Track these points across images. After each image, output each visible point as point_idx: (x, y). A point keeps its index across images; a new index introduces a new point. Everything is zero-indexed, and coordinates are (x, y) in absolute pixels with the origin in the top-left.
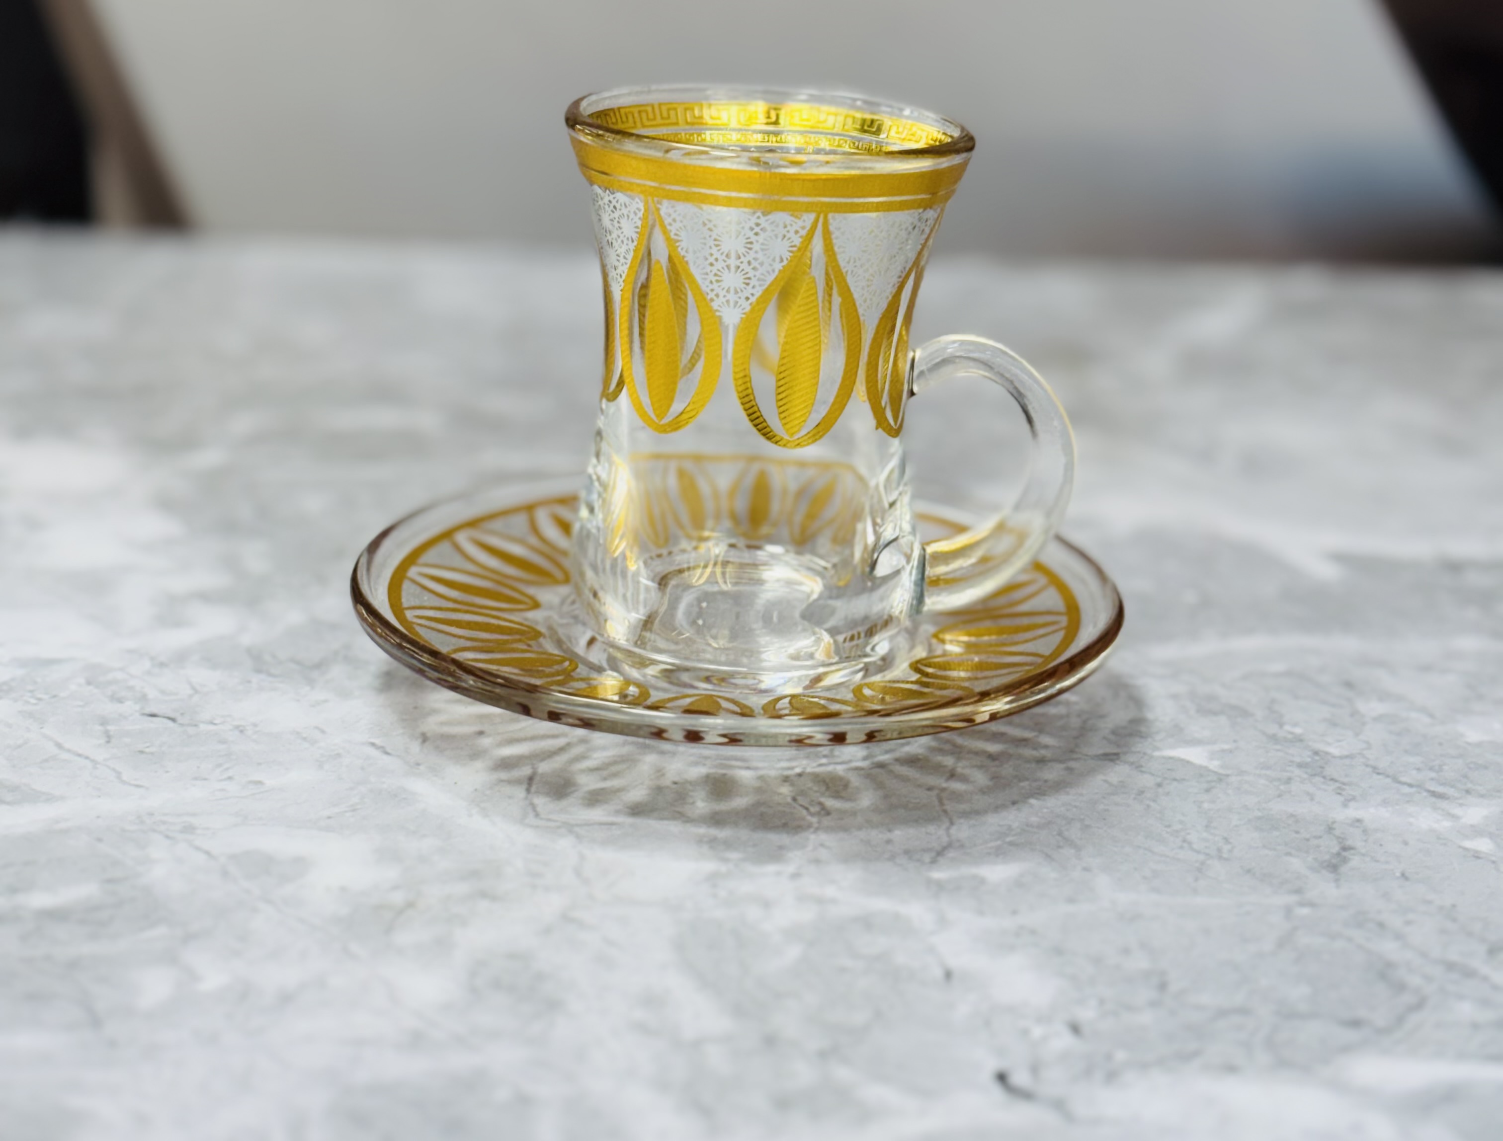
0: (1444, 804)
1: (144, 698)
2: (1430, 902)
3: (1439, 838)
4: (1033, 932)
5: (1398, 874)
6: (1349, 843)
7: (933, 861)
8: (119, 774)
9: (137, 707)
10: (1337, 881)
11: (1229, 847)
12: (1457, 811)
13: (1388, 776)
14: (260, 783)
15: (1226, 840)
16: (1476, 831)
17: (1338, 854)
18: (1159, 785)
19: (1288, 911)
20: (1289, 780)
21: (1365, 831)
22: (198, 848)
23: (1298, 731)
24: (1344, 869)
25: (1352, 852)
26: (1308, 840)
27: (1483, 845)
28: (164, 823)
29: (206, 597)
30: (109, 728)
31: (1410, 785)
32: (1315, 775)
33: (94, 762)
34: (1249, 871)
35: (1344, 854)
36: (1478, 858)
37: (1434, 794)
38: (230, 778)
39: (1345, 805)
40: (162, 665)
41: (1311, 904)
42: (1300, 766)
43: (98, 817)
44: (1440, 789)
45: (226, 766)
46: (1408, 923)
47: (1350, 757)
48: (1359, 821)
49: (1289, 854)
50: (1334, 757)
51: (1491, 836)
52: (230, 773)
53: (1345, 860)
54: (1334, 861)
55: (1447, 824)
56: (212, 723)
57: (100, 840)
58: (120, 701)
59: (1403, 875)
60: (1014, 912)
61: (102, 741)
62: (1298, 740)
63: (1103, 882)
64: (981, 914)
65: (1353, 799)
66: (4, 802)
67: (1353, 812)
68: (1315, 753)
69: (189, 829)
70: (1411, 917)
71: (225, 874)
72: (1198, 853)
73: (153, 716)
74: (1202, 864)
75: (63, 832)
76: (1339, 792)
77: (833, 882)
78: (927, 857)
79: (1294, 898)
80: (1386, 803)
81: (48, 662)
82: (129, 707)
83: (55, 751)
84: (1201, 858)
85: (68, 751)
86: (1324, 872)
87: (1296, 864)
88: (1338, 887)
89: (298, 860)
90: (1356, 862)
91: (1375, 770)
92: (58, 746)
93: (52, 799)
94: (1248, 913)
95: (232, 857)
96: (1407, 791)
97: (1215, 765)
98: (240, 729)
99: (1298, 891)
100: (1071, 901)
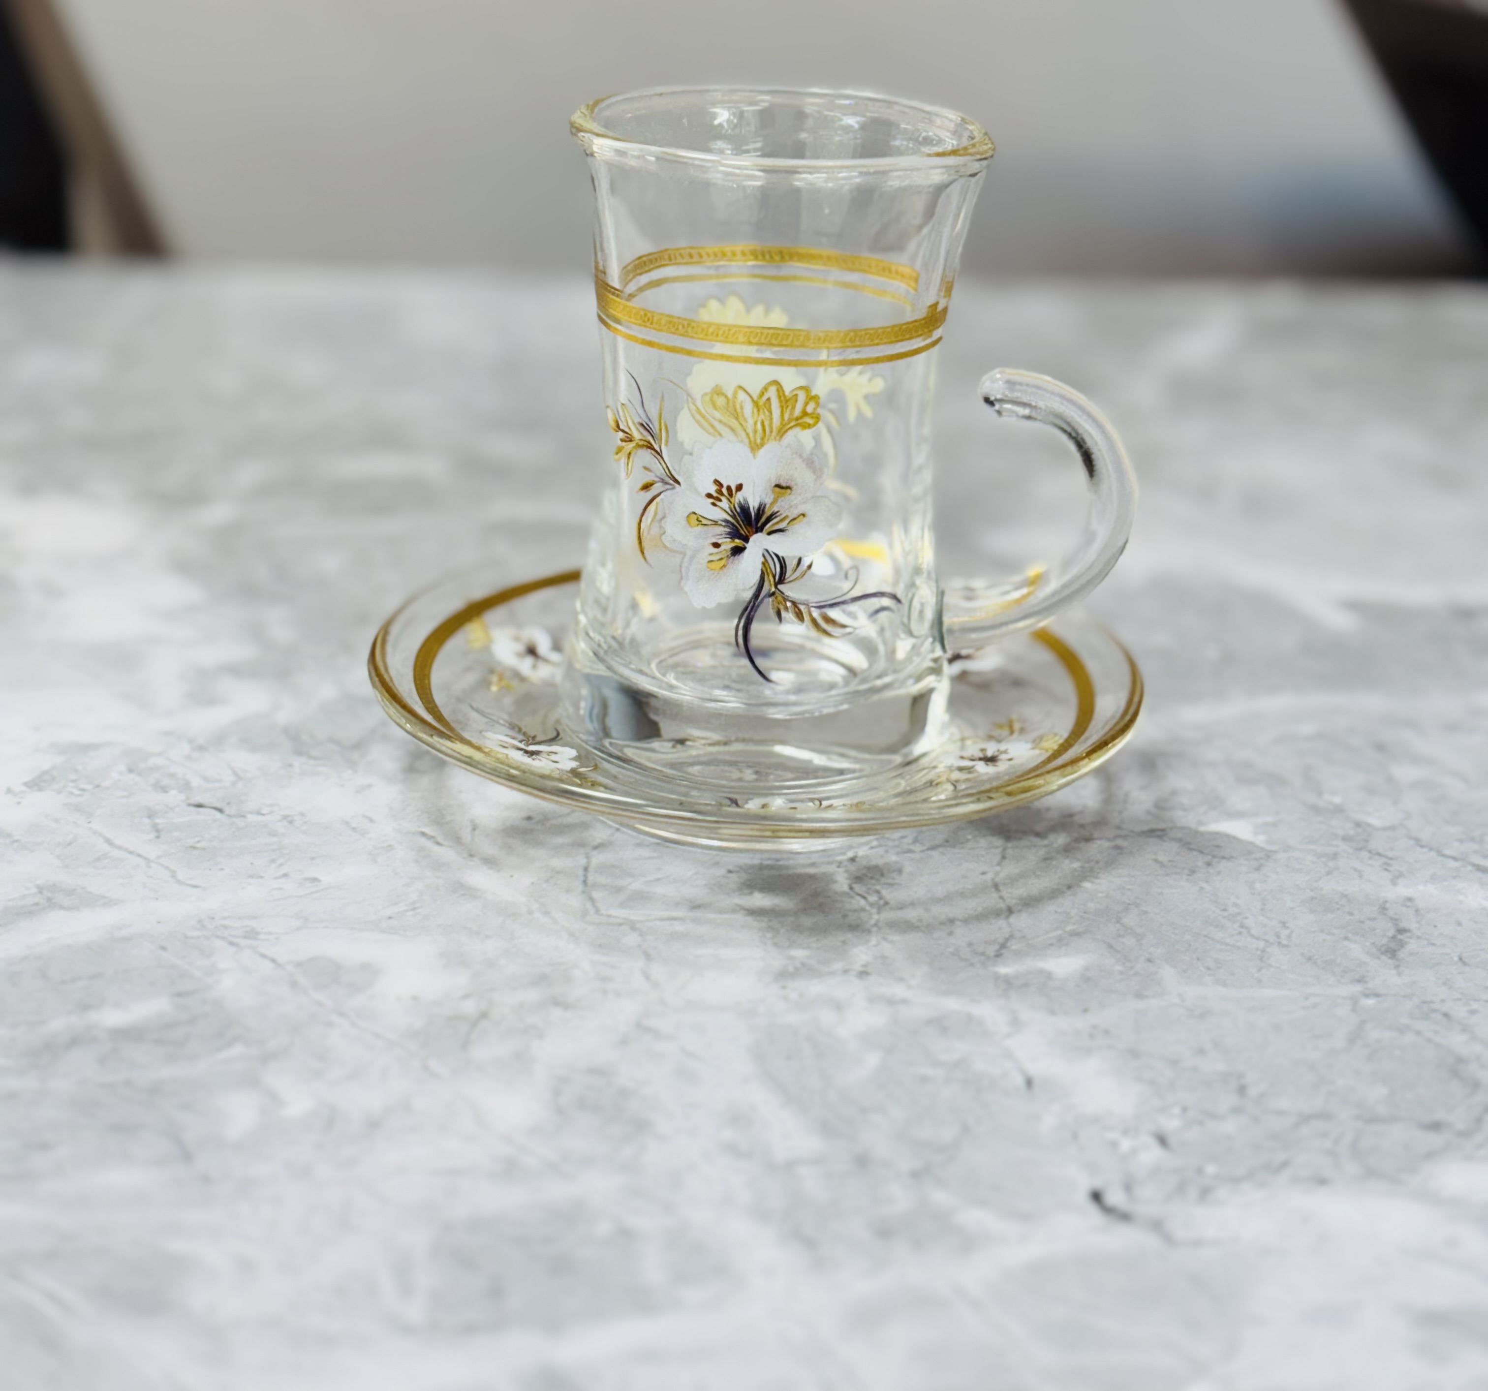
1: (186, 787)
4: (1107, 1032)
5: (1456, 958)
6: (1403, 925)
7: (998, 955)
8: (173, 874)
9: (182, 797)
10: (1397, 967)
11: (1286, 932)
13: (1431, 849)
14: (315, 880)
15: (1284, 924)
17: (1394, 937)
18: (1209, 864)
19: (1354, 1001)
20: (1335, 856)
21: (1417, 911)
22: (263, 956)
23: (1337, 800)
24: (1402, 954)
25: (1408, 934)
26: (1363, 922)
28: (225, 927)
29: (235, 670)
30: (157, 821)
31: (1455, 859)
32: (1361, 849)
33: (146, 859)
34: (1309, 959)
35: (1401, 936)
37: (1478, 867)
38: (285, 875)
39: (1394, 882)
40: (201, 748)
41: (1377, 995)
42: (1345, 839)
43: (159, 922)
45: (279, 861)
46: (1473, 1012)
47: (1392, 828)
48: (1410, 899)
49: (1346, 938)
50: (1376, 829)
52: (284, 869)
53: (1402, 944)
54: (1393, 945)
56: (259, 813)
57: (163, 948)
58: (164, 790)
59: (1461, 958)
60: (1085, 1011)
61: (152, 836)
62: (1339, 810)
63: (1168, 974)
64: (1053, 1012)
65: (1401, 875)
66: (62, 908)
67: (1403, 890)
68: (1358, 824)
69: (252, 934)
70: (1475, 1006)
71: (294, 984)
72: (1258, 939)
73: (200, 806)
74: (1263, 951)
75: (126, 940)
76: (1386, 867)
77: (901, 980)
78: (991, 950)
79: (1358, 988)
80: (1433, 878)
81: (87, 748)
82: (174, 797)
83: (106, 847)
84: (1262, 944)
85: (120, 848)
86: (1383, 957)
87: (1356, 950)
88: (1399, 974)
89: (365, 967)
90: (1412, 945)
91: (1418, 842)
92: (109, 842)
93: (108, 903)
94: (1315, 1006)
95: (299, 964)
96: (1453, 864)
97: (1260, 840)
98: (288, 819)
99: (1360, 980)
100: (1139, 996)
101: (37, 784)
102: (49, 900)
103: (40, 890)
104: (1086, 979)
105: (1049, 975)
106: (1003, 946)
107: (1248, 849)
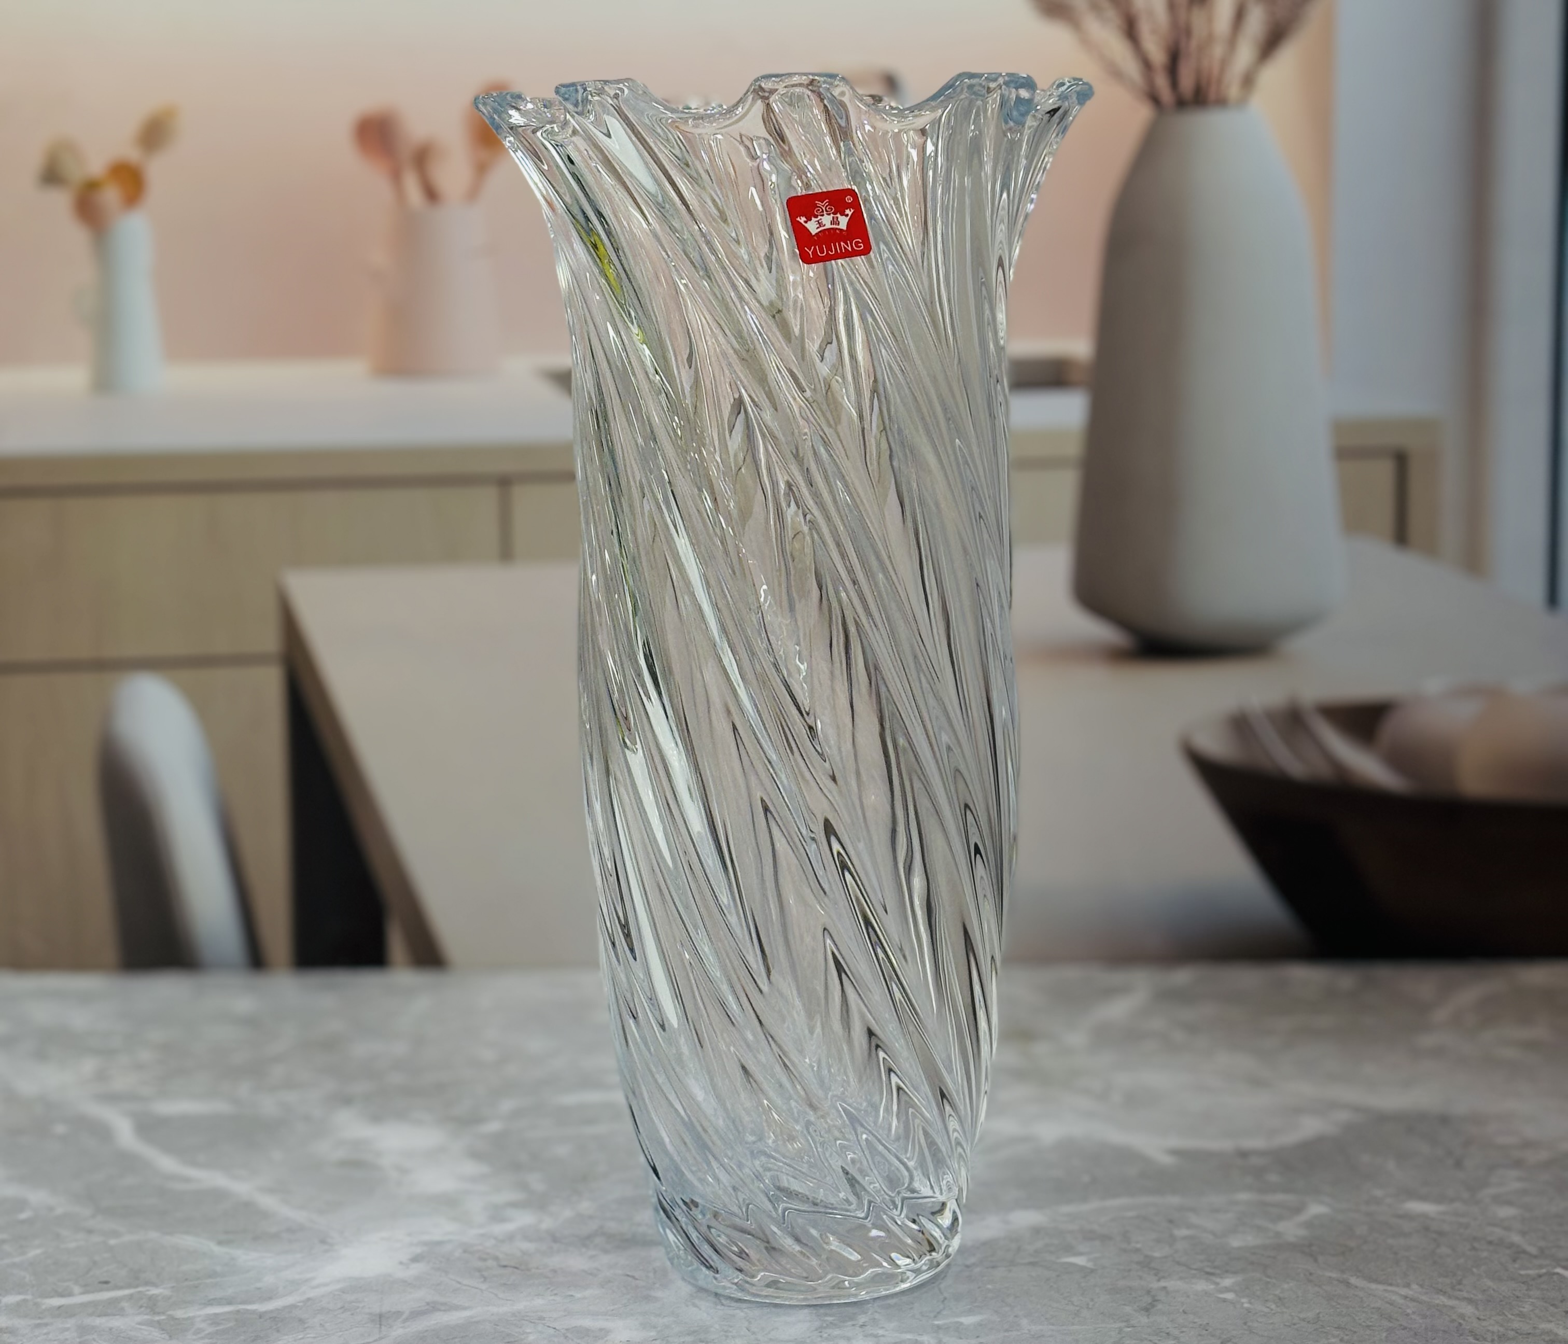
0: (1214, 1278)
1: (496, 1259)
2: (1195, 1323)
3: (1206, 1293)
5: (1181, 1311)
6: (1156, 1298)
7: (935, 1317)
8: (496, 1295)
9: (495, 1263)
11: (1091, 1303)
12: (1218, 1280)
13: (1184, 1266)
14: (572, 1296)
15: (1092, 1300)
16: (1227, 1290)
17: (1150, 1304)
18: (1058, 1276)
19: (1120, 1330)
20: (1130, 1270)
21: (1167, 1293)
22: (549, 1327)
23: (1139, 1246)
24: (1153, 1310)
25: (1159, 1302)
26: (1136, 1298)
27: (1230, 1296)
28: (527, 1316)
29: (514, 1205)
30: (485, 1274)
31: (1196, 1269)
32: (1144, 1267)
33: (482, 1290)
34: (1102, 1313)
35: (1155, 1303)
36: (1224, 1301)
37: (1208, 1273)
38: (556, 1294)
39: (1159, 1280)
40: (502, 1241)
41: (1133, 1327)
42: (1138, 1263)
44: (1212, 1271)
45: (552, 1288)
46: (1182, 1332)
47: (1166, 1257)
48: (1165, 1288)
49: (1124, 1305)
50: (1157, 1259)
51: (1235, 1292)
52: (555, 1292)
53: (1153, 1306)
54: (1148, 1307)
55: (1212, 1287)
56: (537, 1268)
57: (497, 1325)
58: (485, 1260)
59: (1183, 1311)
60: (978, 1337)
61: (482, 1279)
62: (1137, 1250)
63: (1024, 1322)
64: (961, 1338)
65: (1164, 1277)
66: (440, 1310)
67: (1163, 1283)
68: (1146, 1256)
69: (541, 1318)
70: (1184, 1329)
71: (566, 1337)
72: (1077, 1306)
73: (505, 1266)
74: (1078, 1311)
75: (478, 1322)
76: (1156, 1275)
77: (883, 1328)
78: (932, 1315)
79: (1124, 1324)
80: (1181, 1278)
81: (439, 1243)
82: (490, 1263)
83: (459, 1286)
84: (1077, 1308)
85: (465, 1285)
86: (1142, 1312)
87: (1128, 1309)
88: (1148, 1318)
89: (601, 1330)
90: (1160, 1306)
91: (1178, 1263)
92: (459, 1283)
93: (465, 1308)
94: (1099, 1332)
95: (567, 1330)
96: (1193, 1272)
97: (1090, 1265)
98: (554, 1271)
99: (1125, 1321)
100: (1007, 1331)
101: (416, 1259)
102: (433, 1307)
103: (428, 1304)
104: (980, 1325)
105: (962, 1324)
106: (939, 1313)
107: (1082, 1269)
